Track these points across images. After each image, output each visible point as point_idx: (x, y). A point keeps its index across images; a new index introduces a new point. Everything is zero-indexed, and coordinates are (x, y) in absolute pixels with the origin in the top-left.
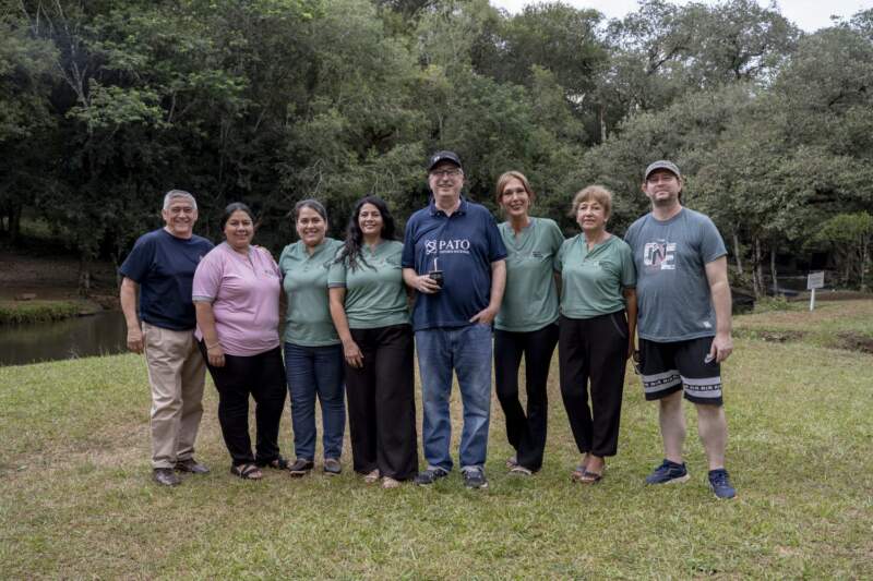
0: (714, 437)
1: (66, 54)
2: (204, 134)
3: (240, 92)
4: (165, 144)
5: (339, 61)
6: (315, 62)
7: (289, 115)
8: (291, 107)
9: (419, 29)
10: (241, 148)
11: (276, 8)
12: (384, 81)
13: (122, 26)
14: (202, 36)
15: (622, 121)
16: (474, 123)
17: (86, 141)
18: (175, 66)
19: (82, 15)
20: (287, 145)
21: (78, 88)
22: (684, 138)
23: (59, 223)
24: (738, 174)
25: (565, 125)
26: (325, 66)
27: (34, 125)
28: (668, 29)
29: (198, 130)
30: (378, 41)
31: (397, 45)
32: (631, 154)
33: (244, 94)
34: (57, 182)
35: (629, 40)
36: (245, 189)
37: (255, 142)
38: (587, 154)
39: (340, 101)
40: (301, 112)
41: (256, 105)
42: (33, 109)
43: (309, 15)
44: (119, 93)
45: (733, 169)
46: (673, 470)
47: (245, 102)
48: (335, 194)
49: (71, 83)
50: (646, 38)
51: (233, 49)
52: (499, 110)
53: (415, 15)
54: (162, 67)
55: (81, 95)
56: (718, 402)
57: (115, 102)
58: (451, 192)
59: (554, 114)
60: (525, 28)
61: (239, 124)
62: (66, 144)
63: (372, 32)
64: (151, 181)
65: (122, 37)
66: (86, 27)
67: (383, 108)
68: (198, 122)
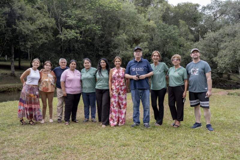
0: (207, 117)
1: (57, 21)
2: (90, 41)
3: (100, 30)
4: (81, 44)
5: (126, 21)
6: (119, 21)
7: (112, 35)
8: (113, 33)
9: (148, 11)
10: (100, 44)
11: (109, 7)
12: (137, 25)
13: (70, 14)
14: (90, 15)
15: (205, 35)
16: (162, 36)
17: (61, 43)
18: (83, 24)
19: (61, 12)
20: (112, 43)
21: (60, 30)
22: (223, 39)
23: (54, 64)
24: (238, 49)
25: (189, 36)
26: (122, 22)
27: (49, 40)
28: (220, 8)
29: (89, 40)
30: (136, 15)
31: (141, 16)
32: (207, 44)
33: (101, 30)
34: (54, 54)
35: (208, 12)
36: (101, 55)
37: (104, 42)
38: (194, 44)
39: (126, 31)
40: (116, 34)
41: (104, 33)
42: (49, 36)
43: (117, 9)
44: (69, 31)
45: (236, 48)
46: (198, 125)
47: (101, 32)
48: (124, 56)
49: (58, 29)
50: (213, 11)
51: (98, 18)
52: (169, 32)
53: (147, 7)
54: (80, 24)
55: (60, 32)
56: (208, 108)
57: (68, 33)
58: (139, 56)
59: (186, 33)
60: (178, 10)
61: (100, 38)
62: (57, 44)
63: (134, 13)
64: (77, 53)
65: (70, 16)
66: (62, 15)
67: (137, 33)
68: (89, 38)
